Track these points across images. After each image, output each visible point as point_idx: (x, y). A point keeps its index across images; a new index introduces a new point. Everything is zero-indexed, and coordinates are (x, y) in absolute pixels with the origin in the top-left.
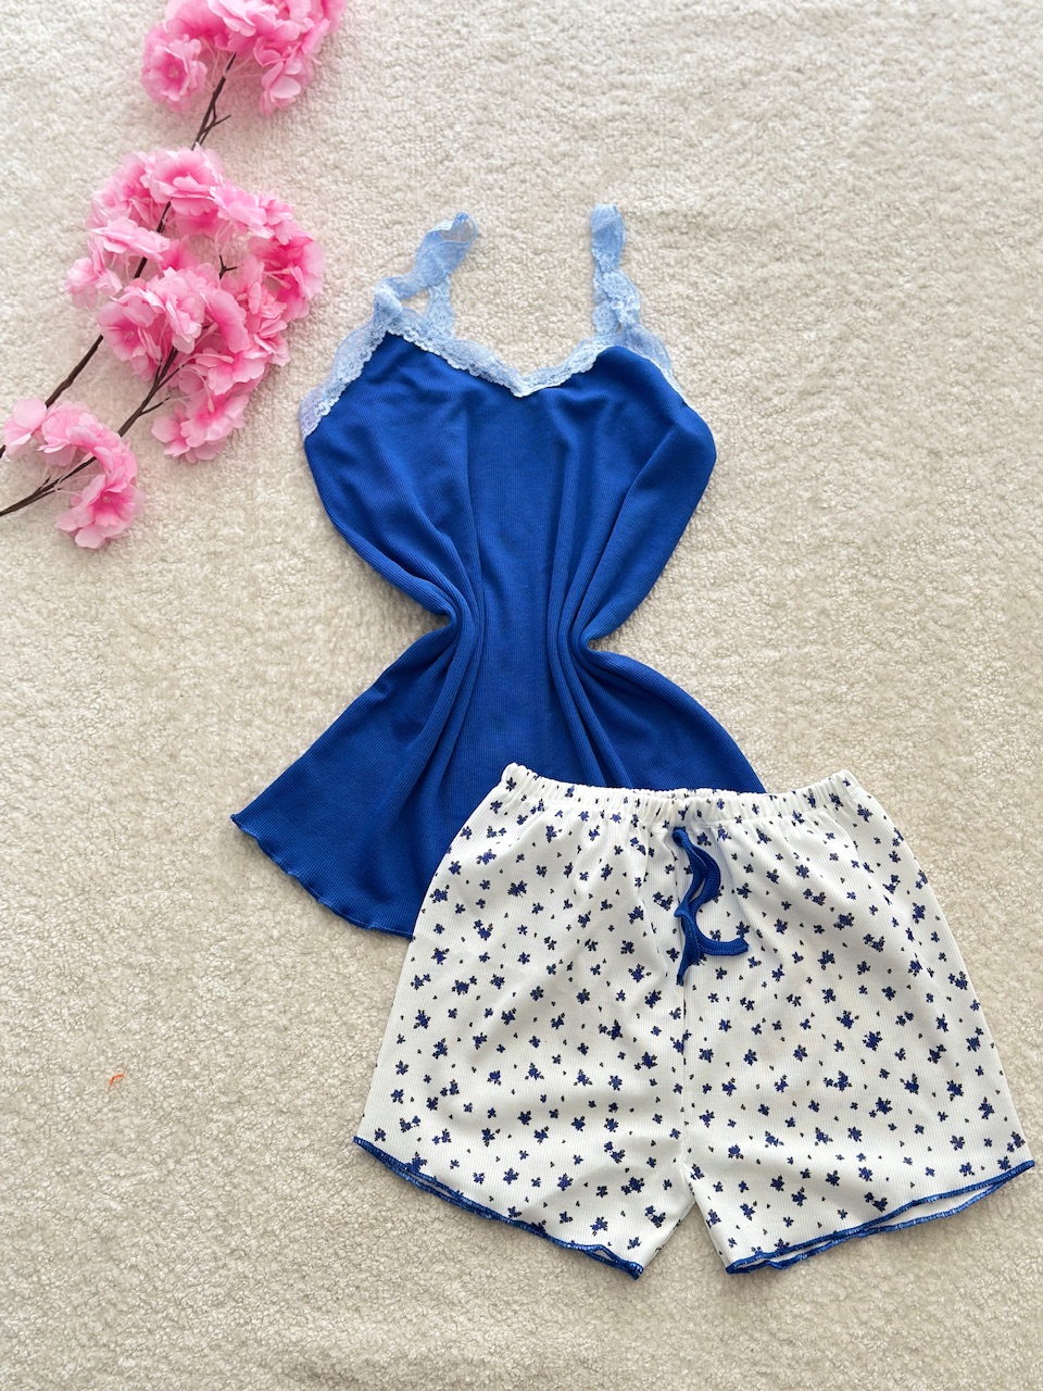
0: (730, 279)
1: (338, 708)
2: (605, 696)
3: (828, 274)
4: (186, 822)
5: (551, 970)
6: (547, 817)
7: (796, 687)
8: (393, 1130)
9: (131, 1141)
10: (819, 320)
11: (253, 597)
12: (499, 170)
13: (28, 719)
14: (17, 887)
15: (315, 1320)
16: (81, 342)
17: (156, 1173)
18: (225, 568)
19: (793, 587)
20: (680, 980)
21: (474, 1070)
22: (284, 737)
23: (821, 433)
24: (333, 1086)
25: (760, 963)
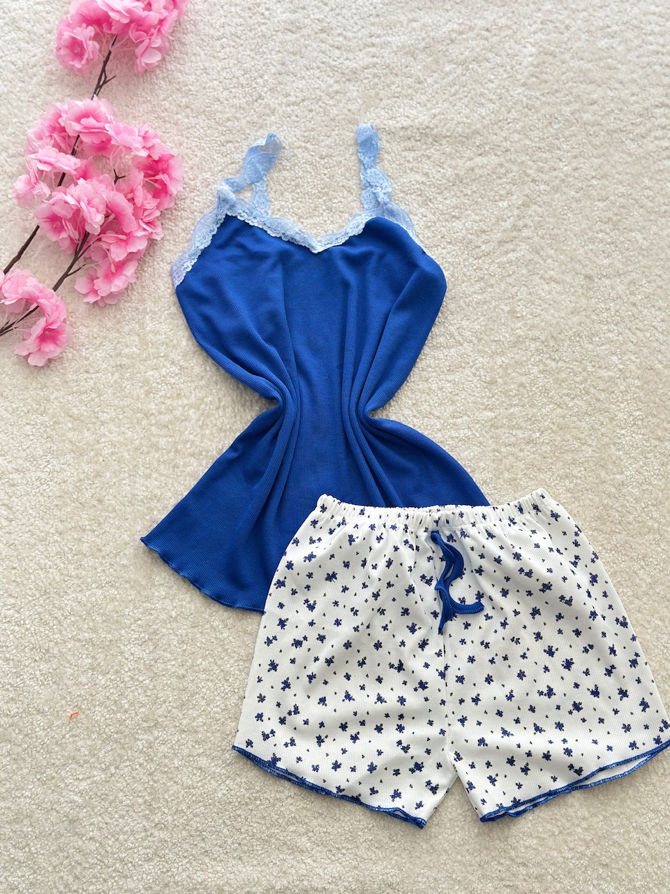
0: (449, 170)
1: (207, 463)
2: (382, 447)
3: (513, 163)
4: (111, 544)
5: (356, 629)
6: (349, 529)
7: (506, 435)
8: (258, 740)
9: (85, 756)
10: (510, 193)
11: (147, 393)
12: (295, 104)
15: (212, 867)
16: (25, 230)
17: (103, 776)
18: (128, 375)
19: (501, 370)
20: (441, 631)
21: (309, 697)
22: (173, 484)
23: (514, 268)
24: (217, 713)
25: (492, 617)
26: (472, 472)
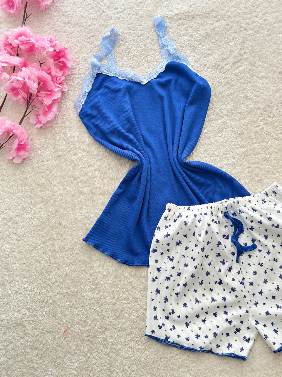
0: (202, 31)
1: (108, 197)
2: (193, 175)
3: (234, 22)
4: (69, 244)
5: (196, 267)
6: (183, 218)
7: (253, 159)
8: (157, 329)
9: (74, 350)
10: (234, 38)
11: (74, 167)
12: (121, 12)
13: (11, 222)
14: (20, 276)
16: (0, 97)
17: (85, 359)
18: (63, 160)
19: (245, 126)
20: (237, 261)
21: (178, 304)
22: (94, 210)
23: (243, 74)
24: (134, 319)
25: (262, 250)
26: (238, 180)
